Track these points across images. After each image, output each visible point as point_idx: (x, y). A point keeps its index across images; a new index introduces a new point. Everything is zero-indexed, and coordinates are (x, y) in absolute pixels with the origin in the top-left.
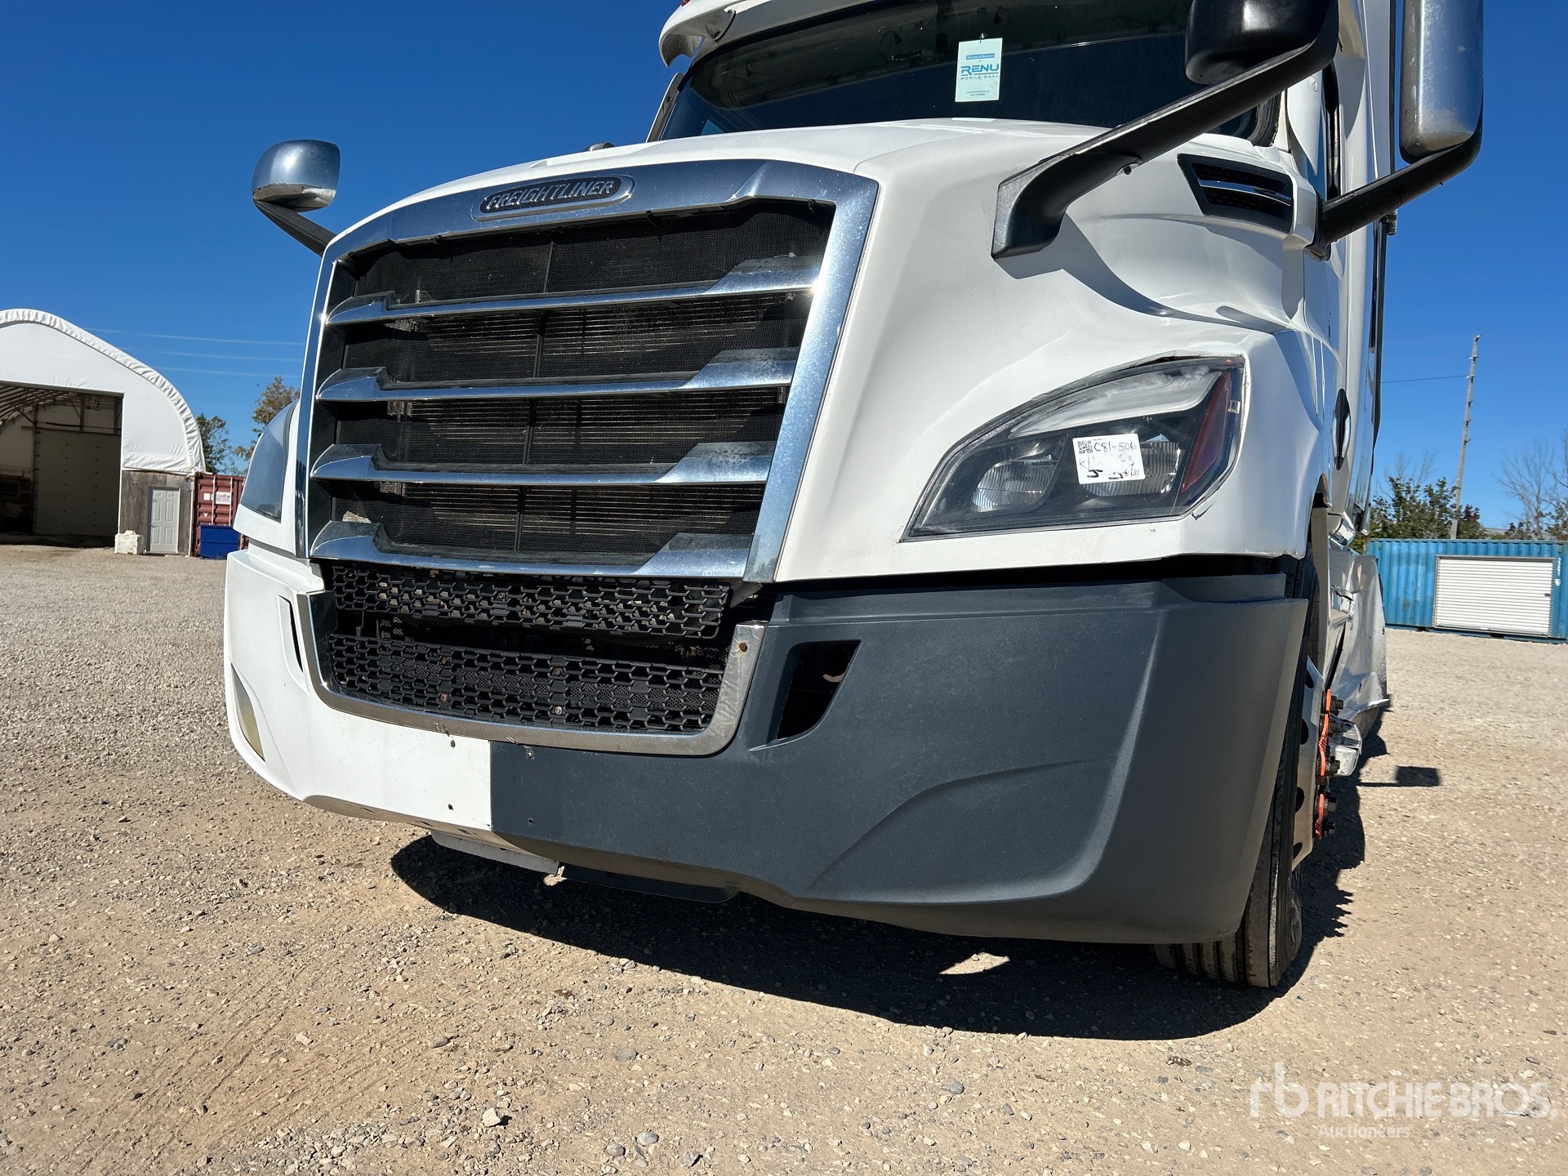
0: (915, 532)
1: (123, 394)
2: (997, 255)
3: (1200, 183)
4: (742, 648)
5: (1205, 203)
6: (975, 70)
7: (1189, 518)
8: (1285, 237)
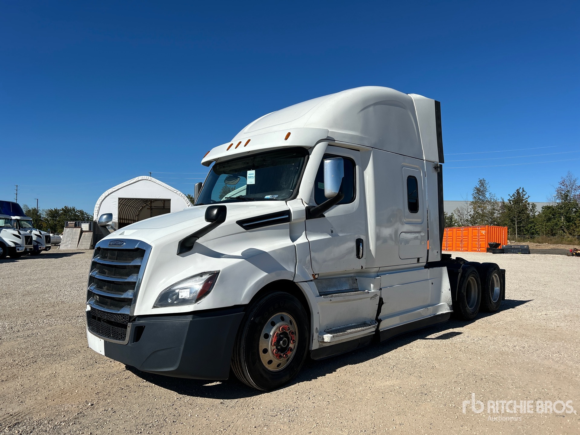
0: (154, 307)
1: (171, 199)
2: (177, 255)
3: (244, 225)
4: (129, 327)
5: (247, 228)
6: (250, 177)
7: (196, 304)
8: (289, 223)
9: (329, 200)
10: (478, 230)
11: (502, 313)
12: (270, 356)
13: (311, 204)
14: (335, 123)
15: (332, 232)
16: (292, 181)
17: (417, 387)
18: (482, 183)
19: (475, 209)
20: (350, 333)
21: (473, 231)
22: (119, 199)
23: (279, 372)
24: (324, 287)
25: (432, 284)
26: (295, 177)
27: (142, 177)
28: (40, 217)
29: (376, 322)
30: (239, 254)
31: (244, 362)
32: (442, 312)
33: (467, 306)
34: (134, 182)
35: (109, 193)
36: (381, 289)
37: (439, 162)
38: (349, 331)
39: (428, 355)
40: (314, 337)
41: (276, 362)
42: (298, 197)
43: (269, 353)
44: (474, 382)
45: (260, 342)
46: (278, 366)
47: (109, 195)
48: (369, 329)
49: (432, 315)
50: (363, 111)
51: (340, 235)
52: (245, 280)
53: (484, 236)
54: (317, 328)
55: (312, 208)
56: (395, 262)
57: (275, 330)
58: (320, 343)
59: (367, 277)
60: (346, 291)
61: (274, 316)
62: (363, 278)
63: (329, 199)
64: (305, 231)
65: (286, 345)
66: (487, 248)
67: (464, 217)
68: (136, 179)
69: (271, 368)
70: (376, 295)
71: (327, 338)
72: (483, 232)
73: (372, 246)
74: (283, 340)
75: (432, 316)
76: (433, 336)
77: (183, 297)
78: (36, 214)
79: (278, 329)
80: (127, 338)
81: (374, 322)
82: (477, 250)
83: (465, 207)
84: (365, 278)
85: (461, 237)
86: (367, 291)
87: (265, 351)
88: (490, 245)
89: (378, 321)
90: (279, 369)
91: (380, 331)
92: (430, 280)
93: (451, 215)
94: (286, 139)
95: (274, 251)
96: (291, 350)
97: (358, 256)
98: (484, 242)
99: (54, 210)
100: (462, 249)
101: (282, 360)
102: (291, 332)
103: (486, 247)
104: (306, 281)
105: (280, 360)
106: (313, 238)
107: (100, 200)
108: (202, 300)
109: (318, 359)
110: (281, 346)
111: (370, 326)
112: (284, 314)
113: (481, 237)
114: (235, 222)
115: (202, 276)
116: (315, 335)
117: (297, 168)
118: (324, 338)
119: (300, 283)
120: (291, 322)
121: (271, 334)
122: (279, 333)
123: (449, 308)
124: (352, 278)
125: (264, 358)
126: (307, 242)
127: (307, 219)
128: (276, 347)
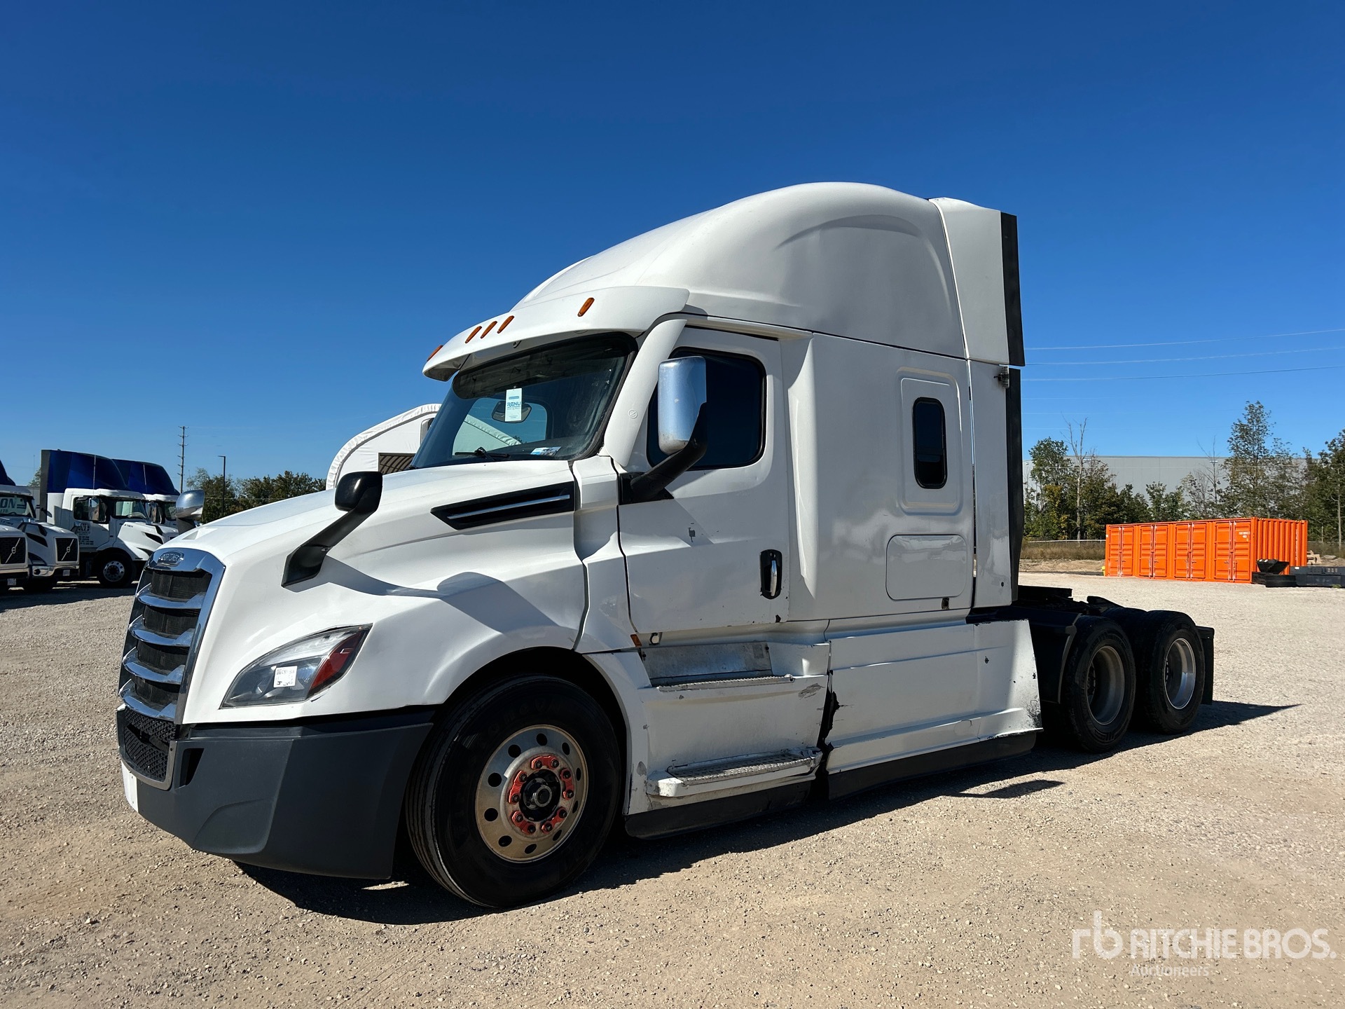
0: (224, 705)
2: (284, 585)
3: (450, 518)
4: (171, 750)
5: (459, 525)
6: (512, 404)
7: (308, 702)
8: (573, 512)
9: (669, 457)
10: (1231, 528)
11: (1197, 736)
12: (503, 825)
13: (635, 468)
14: (710, 274)
15: (692, 534)
16: (593, 414)
17: (865, 915)
18: (1255, 413)
19: (1234, 477)
20: (731, 777)
21: (1219, 531)
22: (381, 454)
23: (533, 864)
24: (673, 665)
25: (987, 661)
26: (599, 404)
27: (430, 405)
28: (233, 496)
29: (814, 752)
30: (432, 585)
31: (433, 839)
32: (1011, 730)
33: (1089, 717)
34: (413, 416)
35: (360, 442)
36: (830, 672)
37: (1010, 364)
38: (732, 771)
39: (939, 837)
40: (633, 784)
41: (520, 840)
42: (603, 451)
43: (501, 819)
44: (1016, 907)
45: (478, 793)
46: (530, 849)
47: (358, 446)
48: (790, 767)
49: (982, 737)
50: (790, 245)
51: (716, 541)
52: (438, 647)
53: (1247, 542)
54: (641, 764)
55: (635, 477)
56: (878, 607)
57: (517, 766)
58: (652, 800)
59: (794, 642)
60: (735, 675)
61: (521, 732)
62: (783, 645)
63: (671, 455)
64: (616, 533)
65: (549, 802)
66: (1253, 573)
67: (1207, 495)
68: (416, 411)
69: (510, 854)
70: (816, 686)
71: (668, 786)
72: (1245, 533)
73: (807, 568)
74: (539, 790)
75: (982, 740)
76: (982, 789)
77: (281, 685)
78: (224, 490)
79: (527, 765)
80: (169, 776)
81: (810, 751)
82: (1229, 577)
83: (1208, 472)
84: (789, 645)
85: (1187, 546)
86: (788, 676)
87: (492, 815)
88: (1259, 565)
89: (825, 748)
90: (533, 858)
91: (830, 773)
92: (978, 652)
93: (1175, 491)
94: (581, 314)
95: (524, 581)
96: (563, 813)
97: (766, 591)
98: (1247, 558)
99: (262, 480)
100: (1191, 576)
101: (538, 837)
102: (562, 773)
103: (1252, 570)
104: (612, 652)
105: (531, 836)
106: (634, 549)
107: (340, 458)
108: (321, 693)
109: (647, 835)
110: (533, 803)
111: (794, 760)
112: (548, 728)
113: (1238, 546)
114: (430, 511)
115: (327, 637)
116: (638, 781)
117: (608, 382)
118: (660, 786)
119: (593, 655)
120: (566, 749)
121: (508, 774)
122: (529, 773)
123: (1031, 721)
124: (755, 644)
125: (490, 833)
126: (621, 558)
127: (621, 503)
128: (522, 805)
